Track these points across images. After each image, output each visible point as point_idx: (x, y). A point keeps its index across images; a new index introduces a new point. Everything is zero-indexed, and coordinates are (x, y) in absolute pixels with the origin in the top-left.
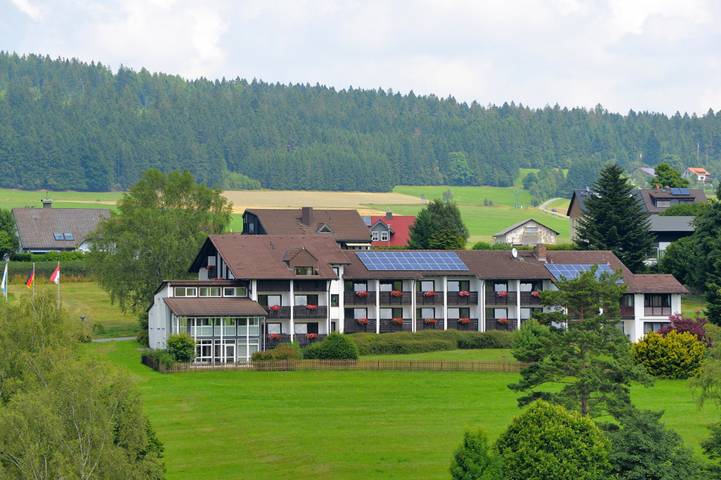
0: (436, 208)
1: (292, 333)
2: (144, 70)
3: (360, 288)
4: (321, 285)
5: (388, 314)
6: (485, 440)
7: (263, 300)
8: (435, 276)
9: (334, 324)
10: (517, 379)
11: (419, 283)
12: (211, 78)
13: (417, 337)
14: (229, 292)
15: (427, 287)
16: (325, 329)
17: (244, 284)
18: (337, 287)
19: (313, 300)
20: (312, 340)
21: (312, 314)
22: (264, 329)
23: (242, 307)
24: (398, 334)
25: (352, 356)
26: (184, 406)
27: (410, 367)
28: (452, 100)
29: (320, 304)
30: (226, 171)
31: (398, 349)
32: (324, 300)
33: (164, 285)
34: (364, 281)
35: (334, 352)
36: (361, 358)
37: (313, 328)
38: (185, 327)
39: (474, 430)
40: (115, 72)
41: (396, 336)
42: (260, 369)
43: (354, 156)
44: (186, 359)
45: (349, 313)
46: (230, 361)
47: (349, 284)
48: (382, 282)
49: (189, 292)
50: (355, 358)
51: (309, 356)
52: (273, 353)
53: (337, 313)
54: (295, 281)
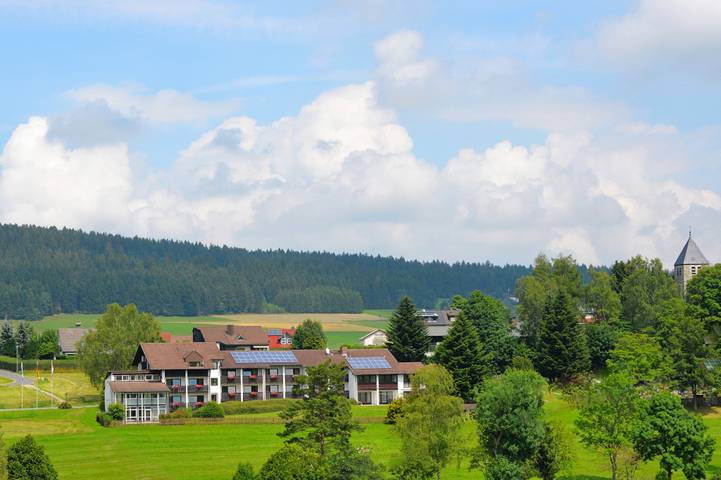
0: (308, 324)
1: (187, 401)
2: (225, 246)
3: (231, 375)
4: (205, 372)
5: (249, 389)
6: (251, 468)
7: (170, 382)
8: (278, 367)
9: (214, 397)
10: (283, 429)
11: (268, 371)
12: (264, 250)
13: (266, 403)
14: (149, 378)
15: (273, 373)
16: (208, 399)
17: (158, 373)
18: (215, 374)
19: (200, 382)
20: (200, 406)
21: (200, 391)
22: (171, 400)
23: (155, 387)
24: (253, 401)
25: (220, 416)
26: (108, 447)
27: (255, 422)
28: (402, 259)
29: (205, 384)
30: (264, 303)
31: (252, 411)
32: (207, 382)
33: (109, 374)
34: (234, 370)
35: (211, 414)
36: (227, 417)
37: (201, 399)
38: (120, 400)
39: (244, 461)
40: (208, 247)
41: (252, 403)
42: (163, 424)
43: (340, 292)
44: (120, 418)
45: (224, 389)
46: (148, 419)
47: (224, 372)
48: (245, 370)
49: (125, 378)
50: (222, 417)
51: (196, 416)
52: (172, 414)
53: (216, 390)
54: (189, 370)
